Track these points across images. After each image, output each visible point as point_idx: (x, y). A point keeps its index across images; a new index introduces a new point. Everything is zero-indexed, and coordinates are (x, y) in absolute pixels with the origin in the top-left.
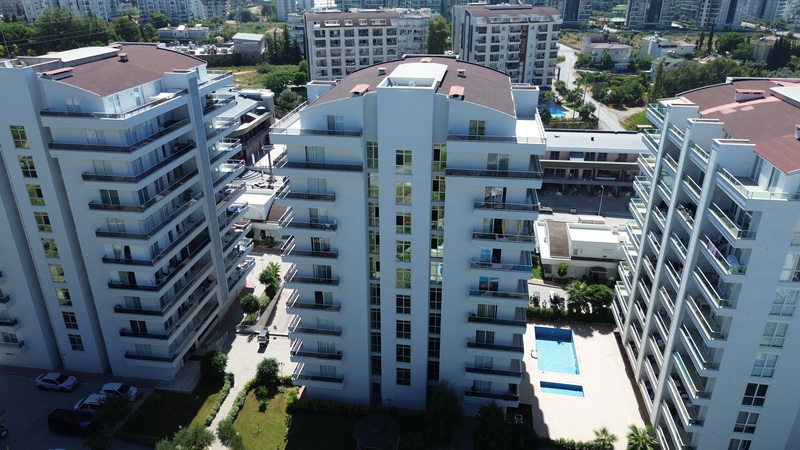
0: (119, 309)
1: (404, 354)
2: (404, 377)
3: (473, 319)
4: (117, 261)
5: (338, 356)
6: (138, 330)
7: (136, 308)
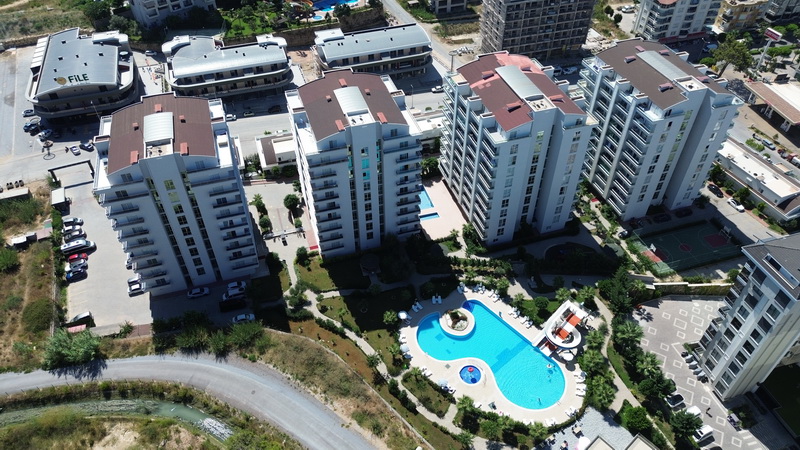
0: (228, 249)
1: (369, 226)
2: (370, 236)
3: (399, 204)
4: (226, 228)
5: (341, 237)
6: (237, 256)
7: (237, 245)
